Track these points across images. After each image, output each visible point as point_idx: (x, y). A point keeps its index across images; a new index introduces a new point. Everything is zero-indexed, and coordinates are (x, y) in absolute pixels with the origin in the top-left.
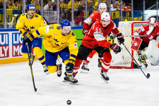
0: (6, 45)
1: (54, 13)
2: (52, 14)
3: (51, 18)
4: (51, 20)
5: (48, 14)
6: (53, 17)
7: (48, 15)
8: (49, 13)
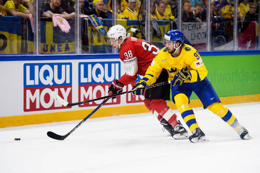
0: (66, 86)
1: (202, 26)
2: (197, 28)
3: (196, 35)
4: (196, 38)
5: (191, 28)
6: (200, 33)
7: (189, 30)
8: (193, 27)
